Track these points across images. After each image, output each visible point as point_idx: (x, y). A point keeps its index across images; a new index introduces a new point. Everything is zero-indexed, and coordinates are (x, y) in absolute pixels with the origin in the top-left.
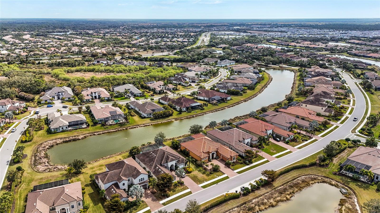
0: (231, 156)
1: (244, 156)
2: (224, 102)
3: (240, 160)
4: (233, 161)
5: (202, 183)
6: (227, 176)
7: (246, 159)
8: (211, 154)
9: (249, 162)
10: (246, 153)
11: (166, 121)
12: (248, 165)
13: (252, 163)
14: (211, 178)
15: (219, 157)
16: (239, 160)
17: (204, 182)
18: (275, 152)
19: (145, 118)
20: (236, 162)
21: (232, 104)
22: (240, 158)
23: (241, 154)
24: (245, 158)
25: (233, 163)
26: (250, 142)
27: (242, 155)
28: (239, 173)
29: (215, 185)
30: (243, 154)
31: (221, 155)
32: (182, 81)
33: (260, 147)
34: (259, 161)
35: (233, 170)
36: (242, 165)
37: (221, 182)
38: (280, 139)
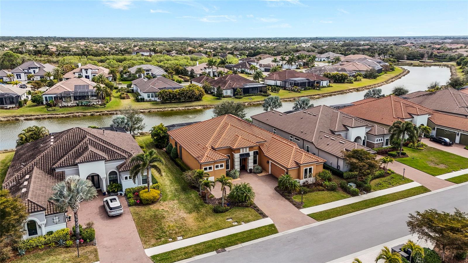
0: (297, 163)
1: (341, 169)
2: (314, 89)
3: (330, 180)
4: (304, 180)
5: (166, 242)
6: (272, 226)
7: (347, 179)
8: (237, 156)
9: (358, 186)
10: (350, 156)
11: (183, 108)
12: (354, 194)
13: (368, 190)
14: (210, 227)
15: (264, 169)
16: (324, 179)
17: (175, 240)
18: (442, 166)
19: (143, 100)
20: (316, 184)
21: (329, 92)
22: (329, 174)
23: (333, 162)
24: (345, 175)
25: (305, 185)
26: (363, 139)
27: (338, 166)
28: (318, 217)
29: (214, 253)
30: (341, 163)
31: (268, 162)
32: (246, 67)
33: (394, 153)
34: (393, 186)
35: (299, 206)
36: (333, 193)
37: (240, 246)
38: (453, 140)
